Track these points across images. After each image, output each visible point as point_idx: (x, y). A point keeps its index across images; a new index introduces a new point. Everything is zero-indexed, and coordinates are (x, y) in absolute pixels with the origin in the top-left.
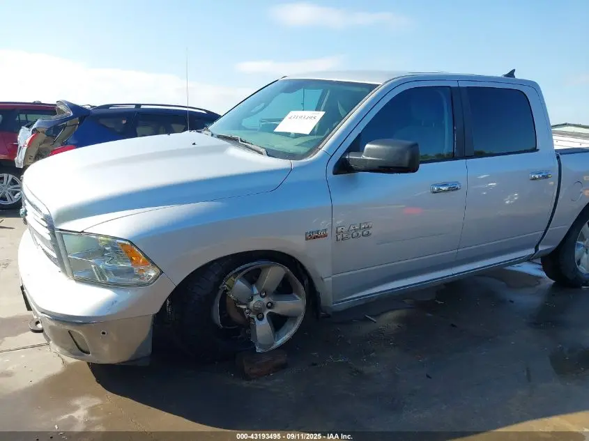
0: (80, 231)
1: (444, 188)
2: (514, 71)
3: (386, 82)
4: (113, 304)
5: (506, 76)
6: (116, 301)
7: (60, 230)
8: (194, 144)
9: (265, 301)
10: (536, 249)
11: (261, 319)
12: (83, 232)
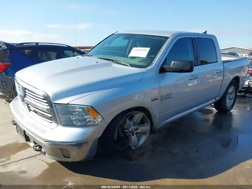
0: (66, 103)
1: (193, 78)
2: (206, 31)
3: (172, 36)
4: (84, 134)
5: (204, 33)
6: (85, 133)
7: (54, 103)
8: (97, 62)
9: (135, 127)
10: (216, 99)
11: (133, 135)
12: (68, 104)
